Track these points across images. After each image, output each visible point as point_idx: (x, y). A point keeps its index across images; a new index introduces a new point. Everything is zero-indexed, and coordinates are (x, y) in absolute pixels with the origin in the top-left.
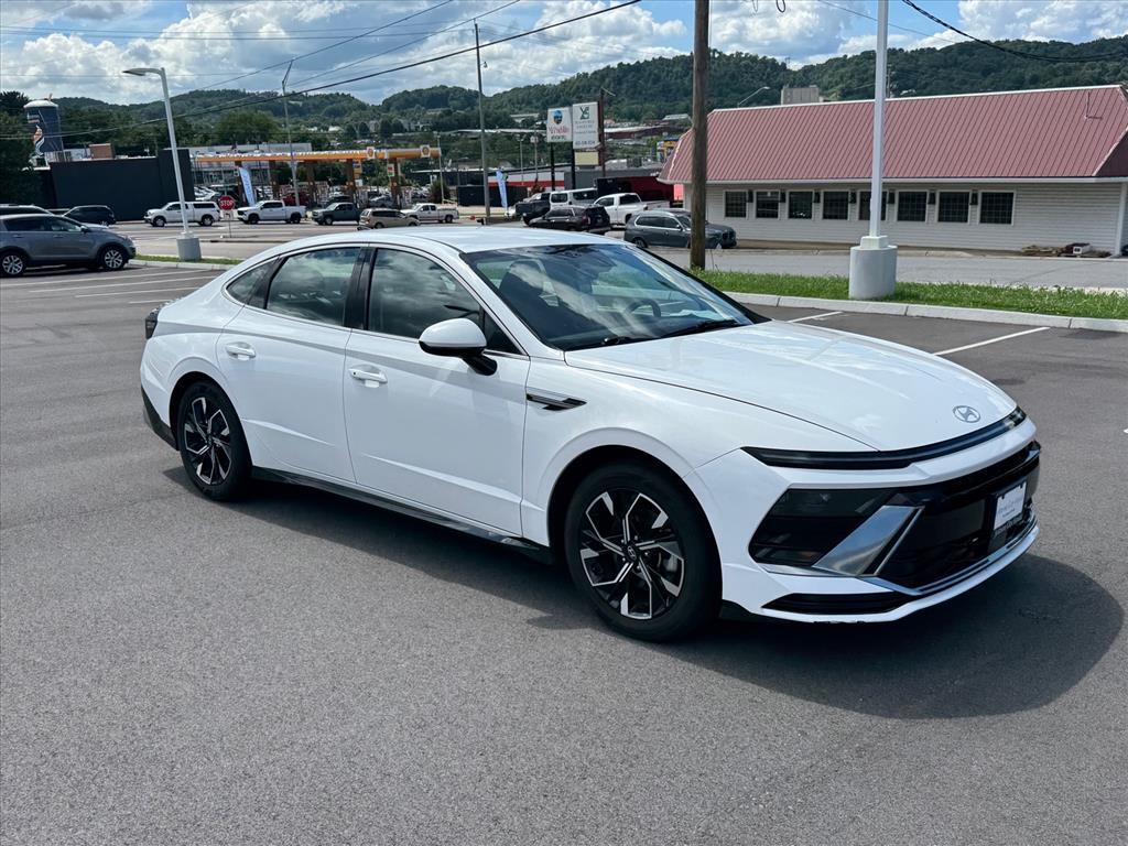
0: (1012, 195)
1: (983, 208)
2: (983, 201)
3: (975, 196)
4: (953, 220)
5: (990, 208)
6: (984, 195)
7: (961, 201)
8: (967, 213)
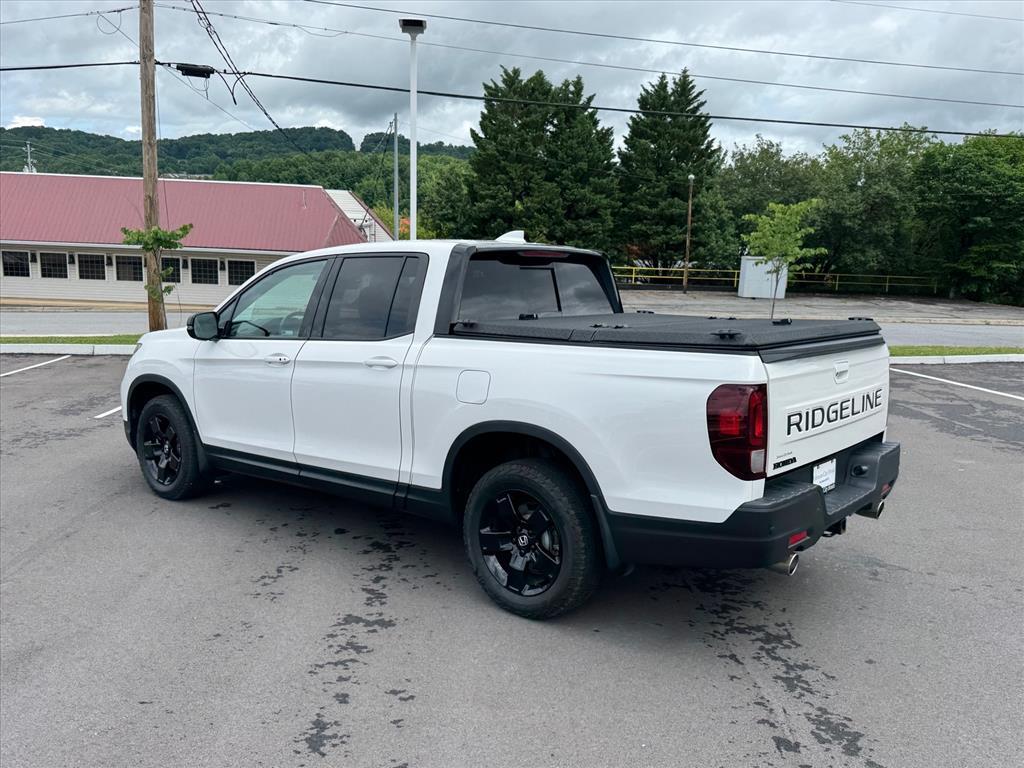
0: (253, 263)
1: (230, 272)
2: (230, 268)
3: (222, 263)
4: (206, 282)
5: (236, 272)
6: (230, 262)
7: (210, 267)
8: (217, 277)
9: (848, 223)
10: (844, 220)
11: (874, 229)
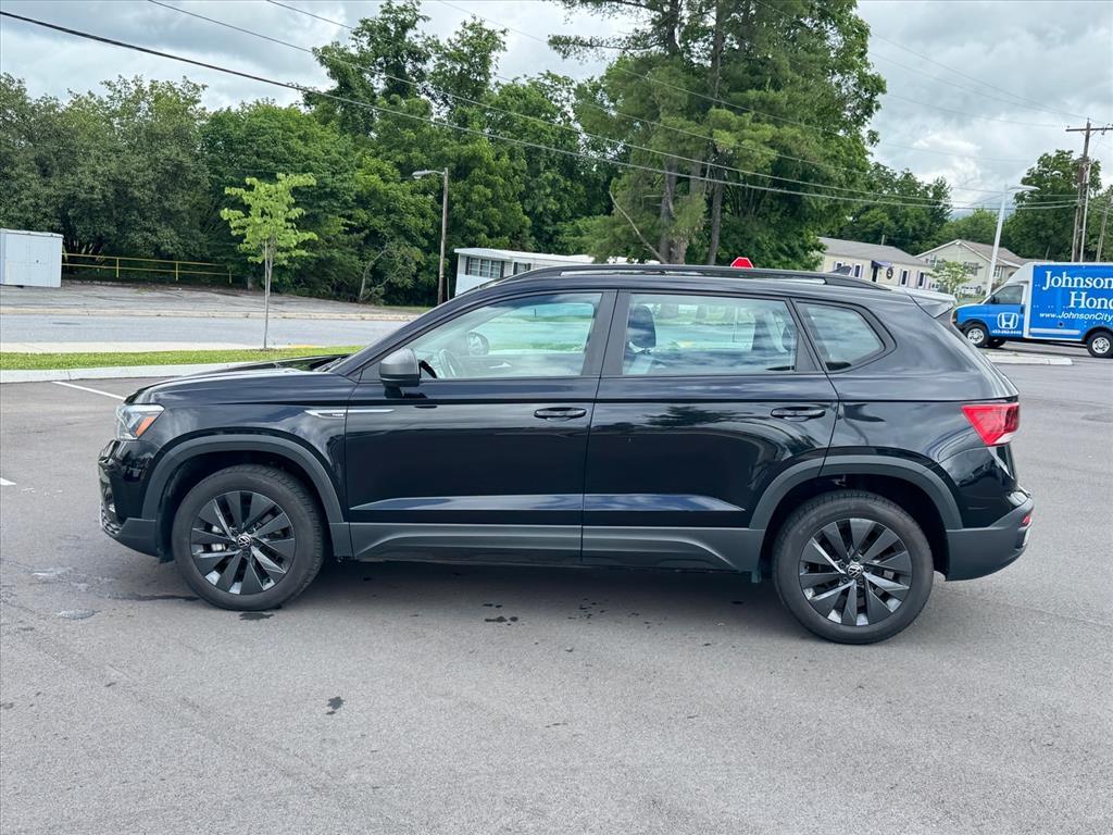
9: (137, 194)
10: (130, 190)
11: (166, 204)
